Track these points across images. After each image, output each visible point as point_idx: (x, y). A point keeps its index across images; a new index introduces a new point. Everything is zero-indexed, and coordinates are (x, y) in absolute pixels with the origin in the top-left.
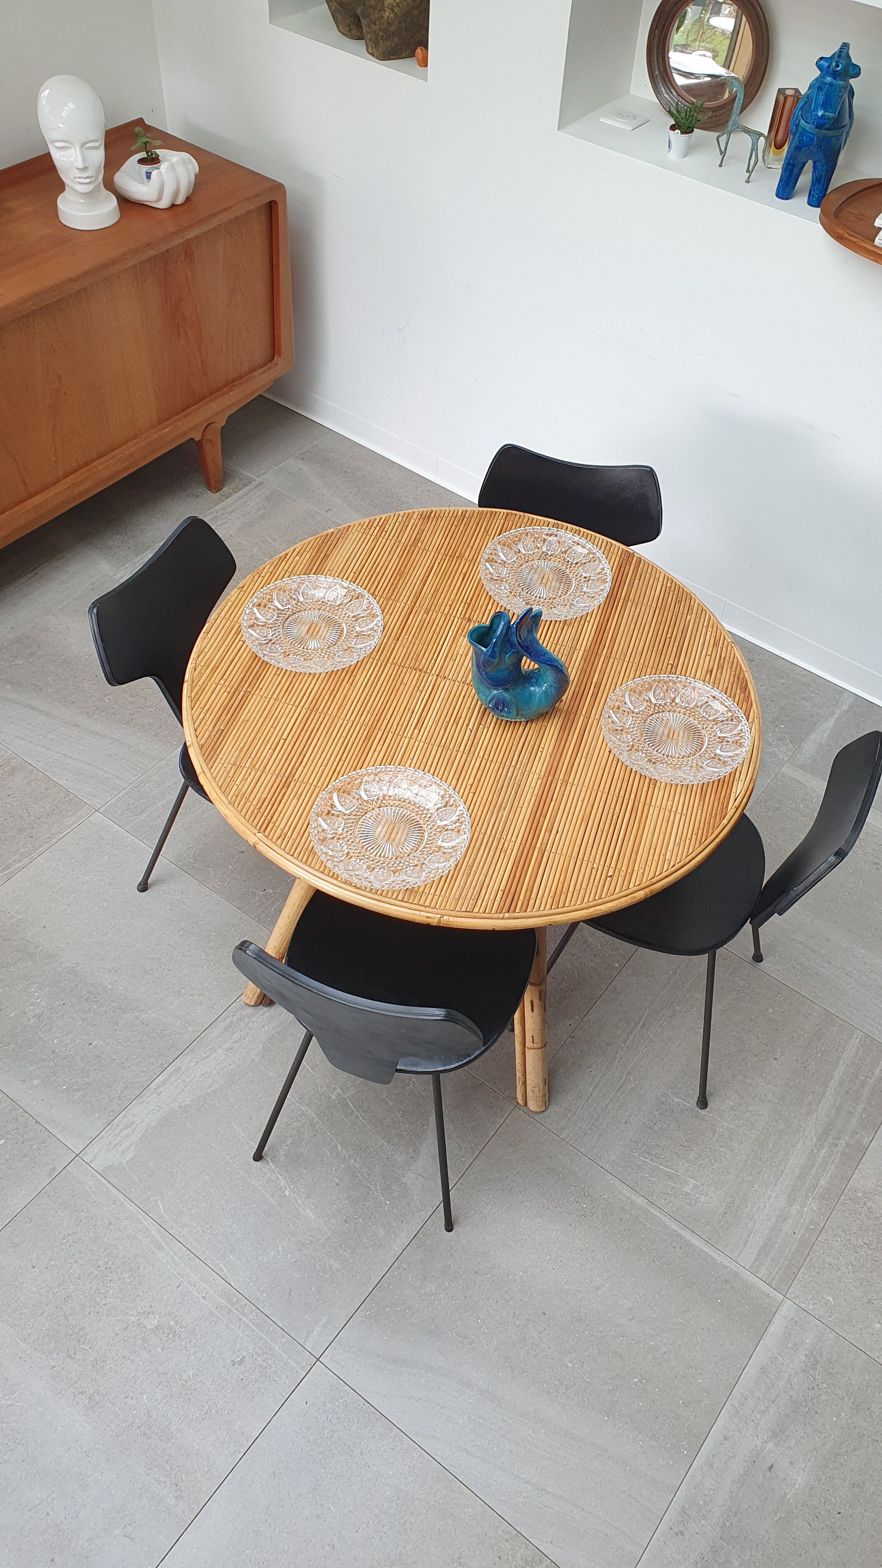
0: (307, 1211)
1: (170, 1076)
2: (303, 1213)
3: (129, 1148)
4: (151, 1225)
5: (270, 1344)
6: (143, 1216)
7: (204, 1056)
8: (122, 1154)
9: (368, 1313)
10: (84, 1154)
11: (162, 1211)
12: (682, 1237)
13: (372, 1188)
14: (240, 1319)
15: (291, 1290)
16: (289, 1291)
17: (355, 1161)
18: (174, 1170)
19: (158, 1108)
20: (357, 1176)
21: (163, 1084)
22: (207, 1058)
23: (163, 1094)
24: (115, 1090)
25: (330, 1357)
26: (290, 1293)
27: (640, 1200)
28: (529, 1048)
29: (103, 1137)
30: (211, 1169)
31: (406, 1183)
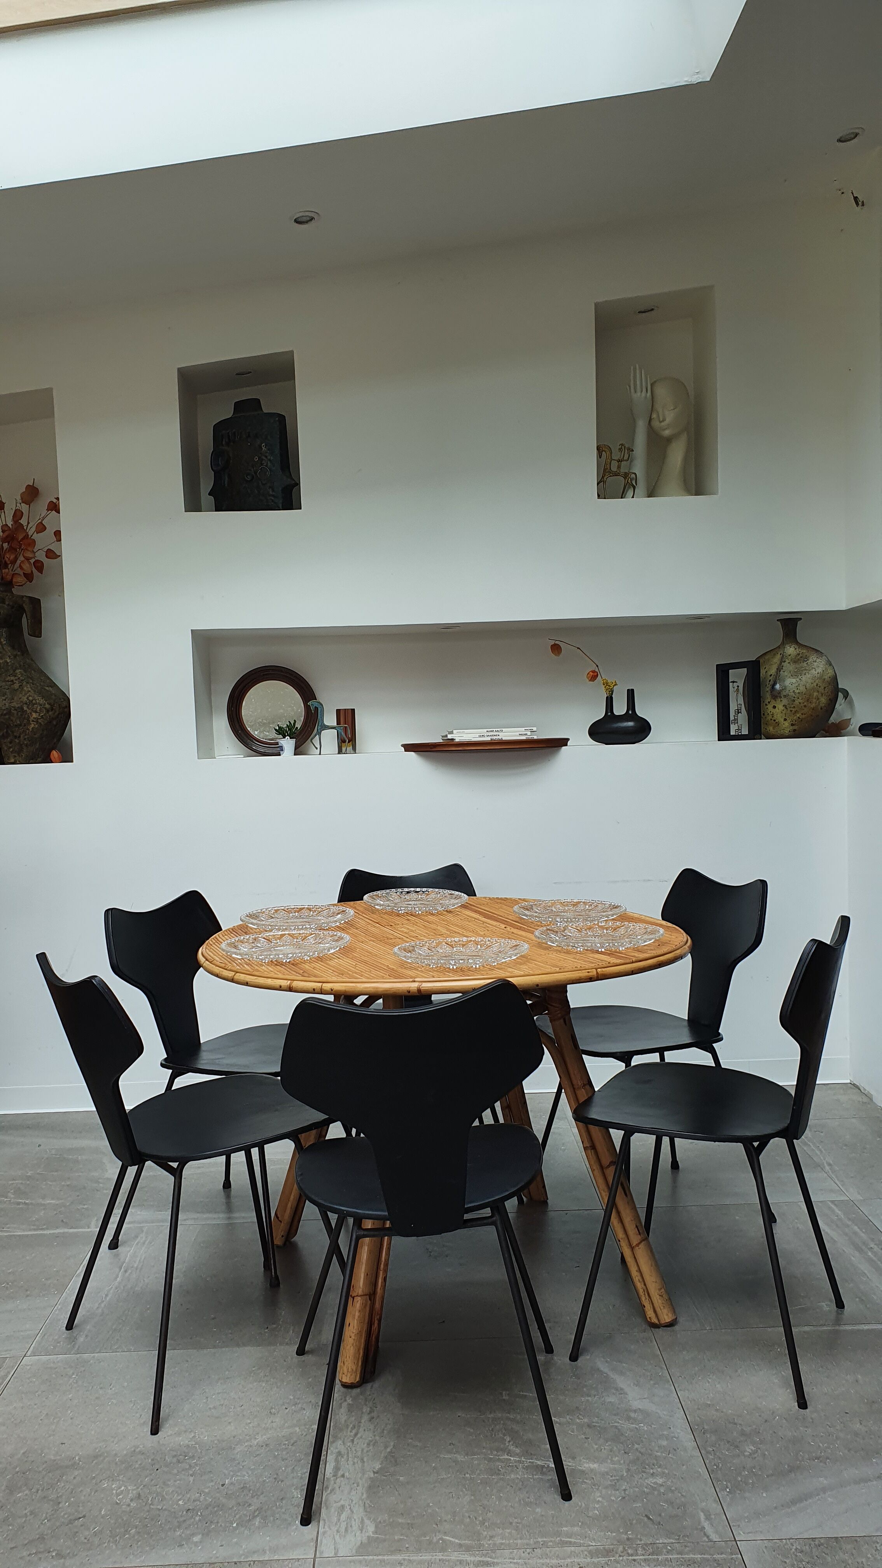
0: (586, 1465)
1: (337, 1461)
2: (584, 1469)
3: (362, 1521)
4: (460, 1555)
5: (683, 1558)
6: (443, 1555)
7: (352, 1434)
8: (362, 1531)
9: (728, 1490)
10: (322, 1553)
11: (457, 1541)
12: (863, 1330)
13: (616, 1424)
14: (634, 1560)
15: (646, 1516)
16: (646, 1519)
17: (579, 1418)
18: (429, 1511)
19: (355, 1485)
20: (595, 1426)
21: (337, 1468)
22: (356, 1434)
23: (347, 1474)
24: (293, 1498)
25: (741, 1533)
26: (649, 1518)
27: (806, 1329)
28: (638, 1245)
29: (324, 1533)
30: (462, 1491)
31: (639, 1409)
